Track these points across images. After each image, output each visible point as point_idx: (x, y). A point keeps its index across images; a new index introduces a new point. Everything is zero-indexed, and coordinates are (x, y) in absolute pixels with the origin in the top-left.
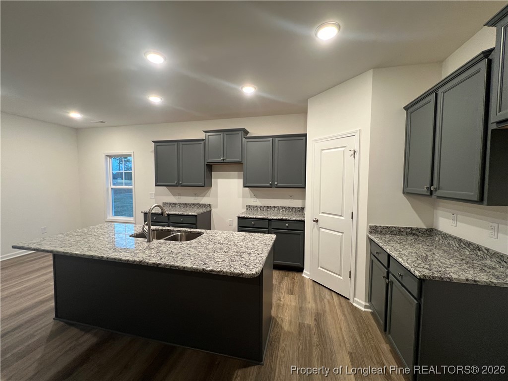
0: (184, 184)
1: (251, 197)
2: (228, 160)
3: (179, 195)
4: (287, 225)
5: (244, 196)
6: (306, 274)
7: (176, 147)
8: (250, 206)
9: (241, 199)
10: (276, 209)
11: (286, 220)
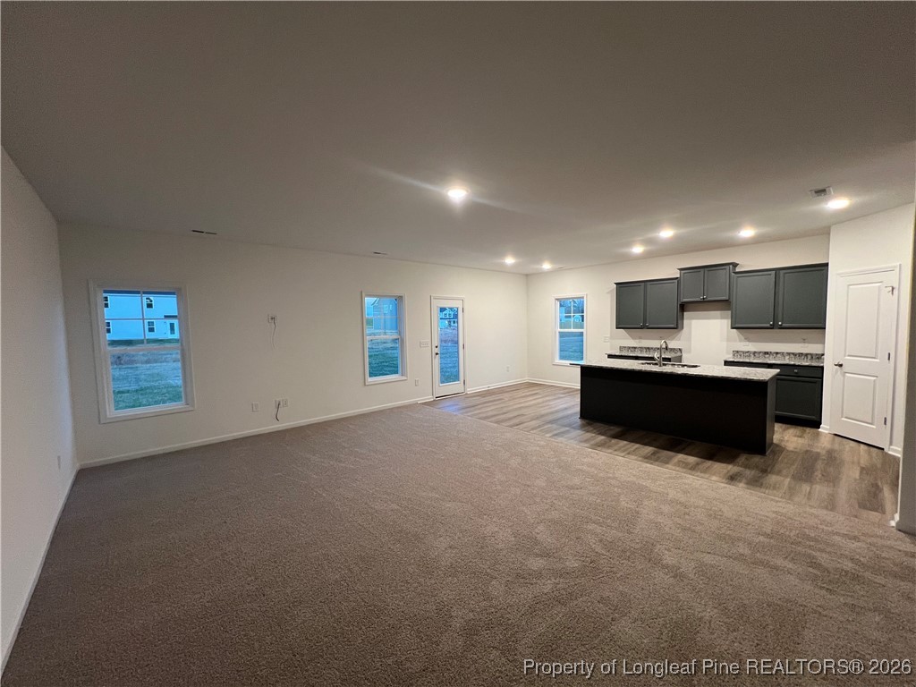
0: (651, 326)
1: (740, 341)
2: (709, 299)
3: (640, 338)
4: (796, 371)
5: (728, 340)
6: (824, 428)
7: (642, 287)
8: (737, 352)
9: (725, 343)
10: (779, 355)
11: (794, 365)
